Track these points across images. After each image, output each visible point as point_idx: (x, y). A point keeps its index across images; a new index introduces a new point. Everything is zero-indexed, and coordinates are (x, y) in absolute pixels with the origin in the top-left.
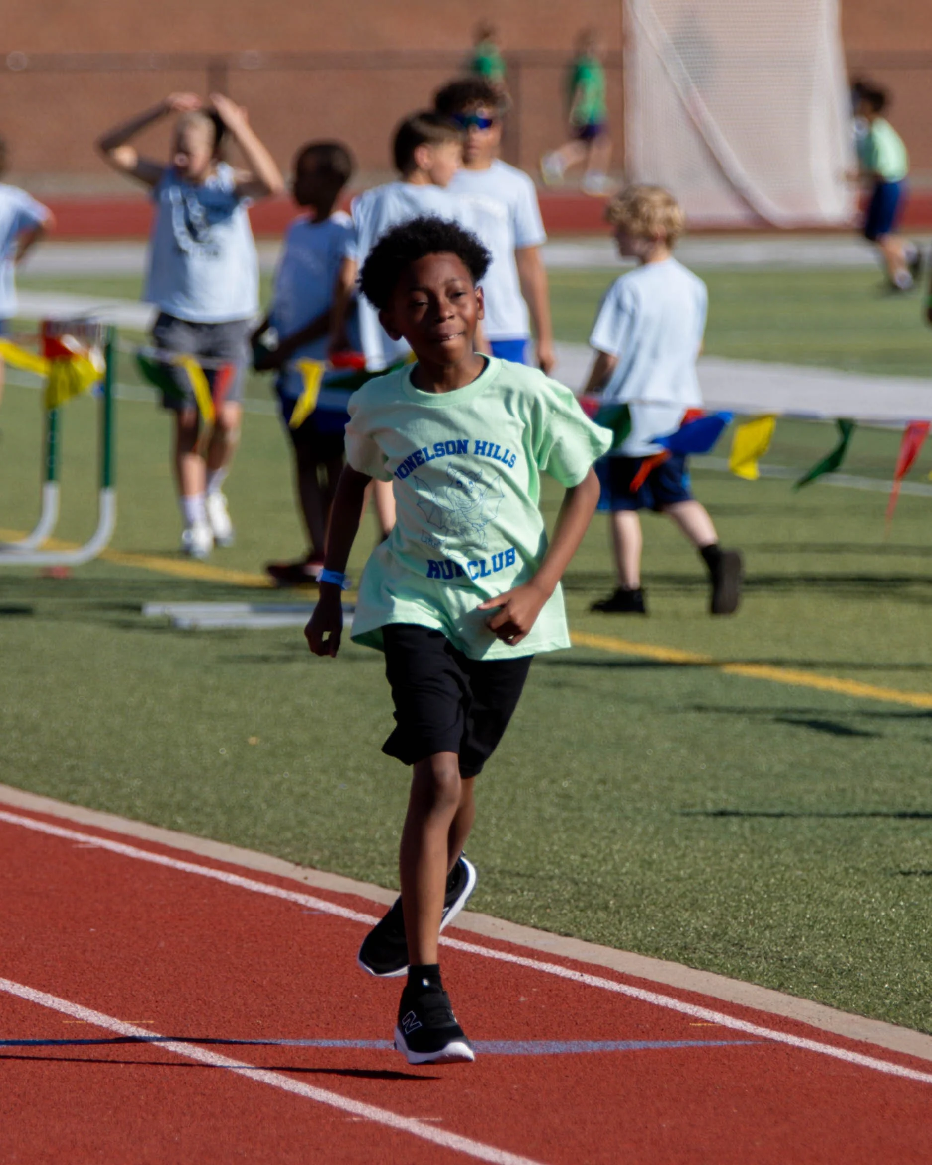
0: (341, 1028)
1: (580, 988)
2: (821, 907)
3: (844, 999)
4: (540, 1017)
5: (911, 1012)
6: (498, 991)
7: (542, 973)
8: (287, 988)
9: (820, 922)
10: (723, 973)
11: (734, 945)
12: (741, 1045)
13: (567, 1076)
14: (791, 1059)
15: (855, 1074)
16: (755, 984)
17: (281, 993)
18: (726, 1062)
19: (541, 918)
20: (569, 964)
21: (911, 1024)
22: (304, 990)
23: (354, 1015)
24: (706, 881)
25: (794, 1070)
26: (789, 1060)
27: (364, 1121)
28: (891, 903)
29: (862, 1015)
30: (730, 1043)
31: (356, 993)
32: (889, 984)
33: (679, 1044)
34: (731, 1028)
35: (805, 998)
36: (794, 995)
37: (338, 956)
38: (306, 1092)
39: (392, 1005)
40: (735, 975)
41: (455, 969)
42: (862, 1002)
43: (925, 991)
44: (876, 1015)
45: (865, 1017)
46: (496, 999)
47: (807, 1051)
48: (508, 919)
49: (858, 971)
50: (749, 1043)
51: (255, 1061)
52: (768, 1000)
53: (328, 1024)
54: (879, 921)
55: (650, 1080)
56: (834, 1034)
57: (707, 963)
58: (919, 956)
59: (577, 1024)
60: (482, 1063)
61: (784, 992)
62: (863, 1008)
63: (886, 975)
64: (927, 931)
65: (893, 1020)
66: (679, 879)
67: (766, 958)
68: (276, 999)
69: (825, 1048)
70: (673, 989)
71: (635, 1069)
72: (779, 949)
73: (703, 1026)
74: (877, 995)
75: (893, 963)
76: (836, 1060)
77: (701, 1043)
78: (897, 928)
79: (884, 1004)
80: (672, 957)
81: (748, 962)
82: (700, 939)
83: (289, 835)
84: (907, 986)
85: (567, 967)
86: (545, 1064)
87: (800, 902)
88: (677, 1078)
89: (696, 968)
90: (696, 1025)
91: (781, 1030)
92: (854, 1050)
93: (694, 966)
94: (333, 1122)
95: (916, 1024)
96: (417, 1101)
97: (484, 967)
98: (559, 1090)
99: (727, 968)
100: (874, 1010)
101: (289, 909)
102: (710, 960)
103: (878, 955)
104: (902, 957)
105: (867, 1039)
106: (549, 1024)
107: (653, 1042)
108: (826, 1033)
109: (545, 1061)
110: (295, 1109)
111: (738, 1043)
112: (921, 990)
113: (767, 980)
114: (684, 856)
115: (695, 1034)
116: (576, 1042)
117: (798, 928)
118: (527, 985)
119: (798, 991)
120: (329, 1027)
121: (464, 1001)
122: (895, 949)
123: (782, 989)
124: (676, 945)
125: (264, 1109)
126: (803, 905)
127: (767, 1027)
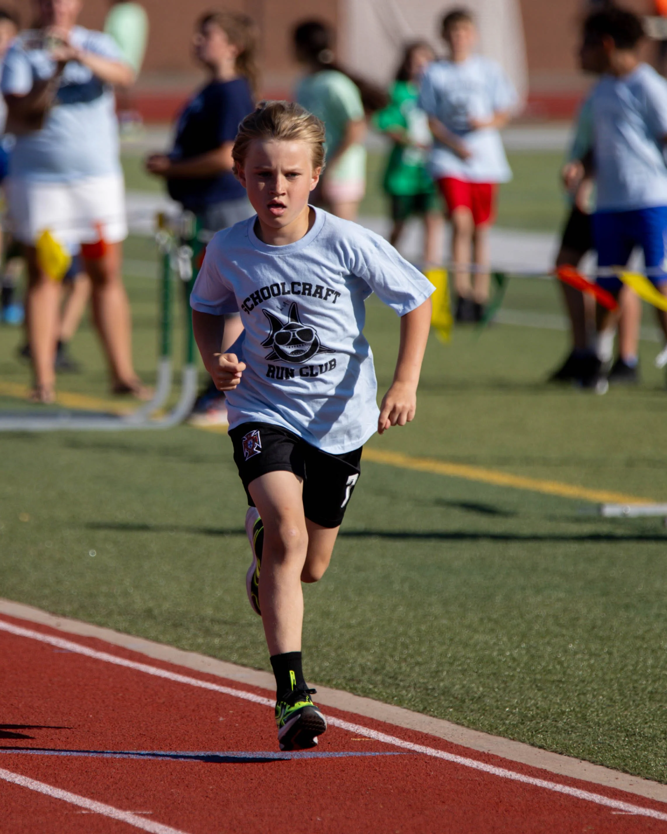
0: (77, 742)
1: (267, 710)
2: (460, 648)
3: (474, 719)
4: (234, 733)
5: (525, 730)
6: (202, 713)
7: (237, 699)
8: (38, 710)
9: (459, 660)
10: (379, 700)
11: (390, 678)
12: (390, 756)
13: (251, 779)
14: (428, 766)
15: (477, 779)
16: (405, 708)
17: (33, 714)
18: (377, 768)
19: (241, 656)
20: (259, 692)
21: (525, 739)
22: (51, 711)
23: (88, 731)
24: (371, 628)
25: (430, 775)
26: (426, 767)
27: (91, 814)
28: (515, 645)
29: (487, 732)
30: (382, 754)
31: (91, 714)
32: (510, 708)
33: (341, 754)
34: (383, 742)
35: (443, 719)
36: (434, 717)
37: (79, 685)
38: (47, 791)
39: (118, 724)
40: (389, 701)
41: (171, 696)
42: (487, 722)
43: (537, 714)
44: (497, 732)
45: (489, 734)
46: (200, 719)
47: (442, 761)
48: (214, 657)
49: (486, 698)
50: (396, 754)
51: (9, 767)
52: (414, 721)
53: (68, 738)
54: (504, 660)
55: (316, 783)
56: (464, 747)
57: (368, 691)
58: (534, 687)
59: (262, 739)
60: (186, 769)
61: (426, 714)
62: (487, 726)
63: (508, 701)
64: (542, 667)
65: (510, 736)
66: (350, 626)
67: (415, 688)
68: (28, 718)
69: (456, 758)
70: (340, 711)
71: (305, 774)
72: (426, 681)
73: (361, 740)
74: (499, 717)
75: (514, 692)
76: (464, 767)
77: (359, 754)
78: (518, 665)
79: (504, 724)
80: (341, 687)
81: (400, 691)
82: (364, 673)
83: (47, 591)
84: (523, 710)
85: (258, 695)
86: (235, 769)
87: (444, 644)
88: (338, 781)
89: (359, 695)
90: (356, 739)
91: (423, 744)
92: (478, 760)
93: (356, 694)
94: (67, 814)
95: (529, 740)
96: (133, 798)
97: (193, 694)
98: (245, 790)
99: (382, 695)
100: (496, 729)
101: (43, 649)
102: (370, 689)
103: (503, 685)
104: (521, 688)
105: (489, 751)
106: (241, 739)
107: (321, 753)
108: (457, 746)
109: (235, 768)
110: (37, 804)
111: (388, 754)
112: (534, 713)
113: (414, 705)
114: (355, 608)
115: (355, 746)
116: (261, 753)
117: (440, 664)
118: (225, 708)
119: (437, 713)
120: (69, 740)
121: (175, 721)
122: (515, 681)
123: (426, 711)
124: (345, 677)
125: (13, 804)
126: (445, 647)
127: (411, 741)
